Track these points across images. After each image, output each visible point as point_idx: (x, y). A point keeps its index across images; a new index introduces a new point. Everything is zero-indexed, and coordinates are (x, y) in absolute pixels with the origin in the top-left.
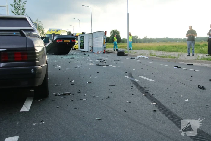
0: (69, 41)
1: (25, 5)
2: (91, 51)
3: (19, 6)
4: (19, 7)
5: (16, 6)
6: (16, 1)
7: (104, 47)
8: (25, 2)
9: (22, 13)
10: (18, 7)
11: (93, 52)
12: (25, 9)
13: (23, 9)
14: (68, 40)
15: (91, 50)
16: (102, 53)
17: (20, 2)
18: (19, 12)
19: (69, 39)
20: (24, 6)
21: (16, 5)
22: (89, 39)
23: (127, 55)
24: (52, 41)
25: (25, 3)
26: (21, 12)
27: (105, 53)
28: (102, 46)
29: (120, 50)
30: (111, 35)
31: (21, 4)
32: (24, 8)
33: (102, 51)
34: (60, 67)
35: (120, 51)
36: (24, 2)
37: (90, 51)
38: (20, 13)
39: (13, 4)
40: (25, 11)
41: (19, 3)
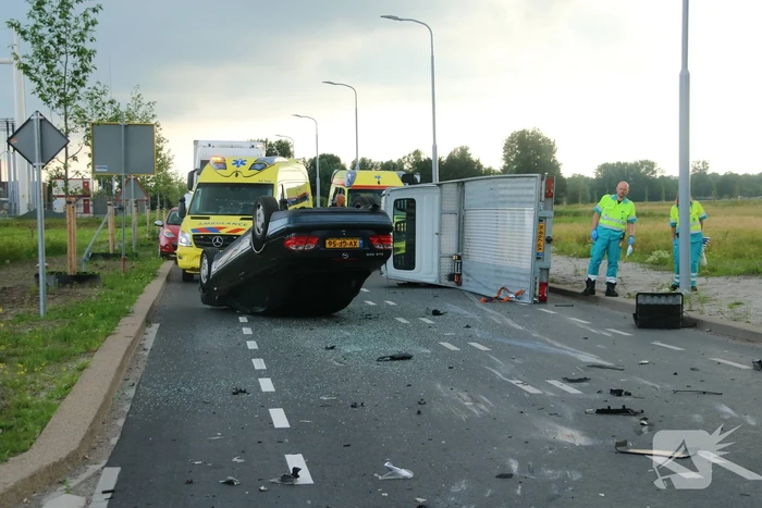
0: (358, 243)
1: (95, 32)
2: (451, 284)
3: (58, 36)
4: (62, 41)
5: (42, 38)
6: (46, 7)
7: (541, 264)
8: (95, 10)
9: (77, 73)
10: (55, 40)
11: (466, 286)
12: (91, 54)
13: (81, 52)
14: (347, 237)
15: (451, 277)
16: (527, 300)
17: (64, 15)
18: (59, 67)
19: (352, 230)
20: (89, 34)
21: (44, 30)
22: (442, 213)
23: (694, 324)
24: (256, 242)
25: (92, 16)
26: (71, 68)
27: (543, 300)
28: (525, 262)
29: (652, 295)
30: (507, 159)
31: (72, 22)
32: (88, 46)
33: (526, 286)
34: (405, 473)
35: (656, 301)
36: (85, 15)
37: (445, 282)
38: (62, 71)
39: (28, 24)
40: (89, 65)
41: (59, 21)
